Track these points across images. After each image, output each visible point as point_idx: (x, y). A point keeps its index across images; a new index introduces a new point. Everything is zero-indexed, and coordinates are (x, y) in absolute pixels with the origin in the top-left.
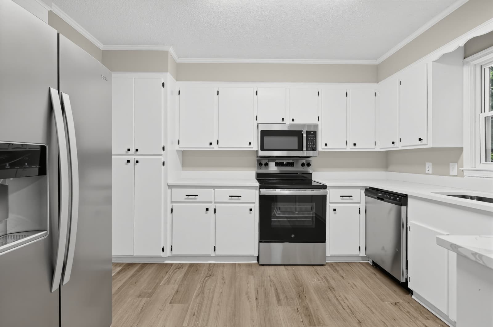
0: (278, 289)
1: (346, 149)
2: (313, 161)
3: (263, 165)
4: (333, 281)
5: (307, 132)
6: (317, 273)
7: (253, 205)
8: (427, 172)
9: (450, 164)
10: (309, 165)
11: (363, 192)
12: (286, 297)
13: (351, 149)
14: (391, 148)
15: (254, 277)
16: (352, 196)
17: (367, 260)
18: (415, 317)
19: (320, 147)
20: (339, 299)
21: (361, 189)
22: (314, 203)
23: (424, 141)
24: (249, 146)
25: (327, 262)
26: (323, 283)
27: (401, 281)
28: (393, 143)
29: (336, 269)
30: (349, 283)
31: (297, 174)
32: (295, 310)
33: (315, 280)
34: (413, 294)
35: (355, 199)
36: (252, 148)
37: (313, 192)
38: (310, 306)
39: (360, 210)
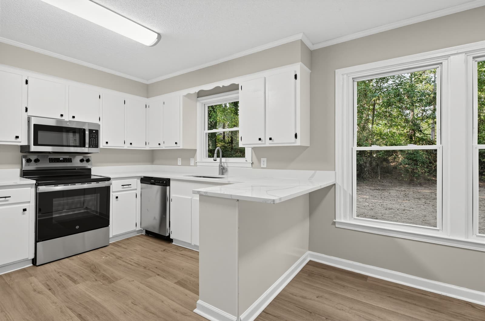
0: (69, 275)
1: (123, 147)
2: (92, 157)
3: (33, 161)
4: (119, 253)
5: (89, 130)
6: (103, 253)
7: (28, 204)
8: (179, 164)
9: (191, 159)
10: (88, 161)
11: (139, 181)
12: (81, 277)
13: (128, 147)
14: (158, 148)
15: (36, 277)
16: (131, 185)
17: (140, 233)
18: (175, 253)
19: (102, 144)
20: (127, 261)
21: (137, 179)
22: (99, 194)
23: (178, 145)
24: (16, 140)
25: (110, 243)
26: (111, 258)
27: (167, 236)
28: (159, 144)
29: (119, 246)
30: (131, 250)
31: (75, 169)
32: (93, 281)
33: (103, 257)
34: (172, 242)
35: (133, 187)
36: (20, 142)
37: (97, 184)
38: (105, 273)
39: (136, 195)
